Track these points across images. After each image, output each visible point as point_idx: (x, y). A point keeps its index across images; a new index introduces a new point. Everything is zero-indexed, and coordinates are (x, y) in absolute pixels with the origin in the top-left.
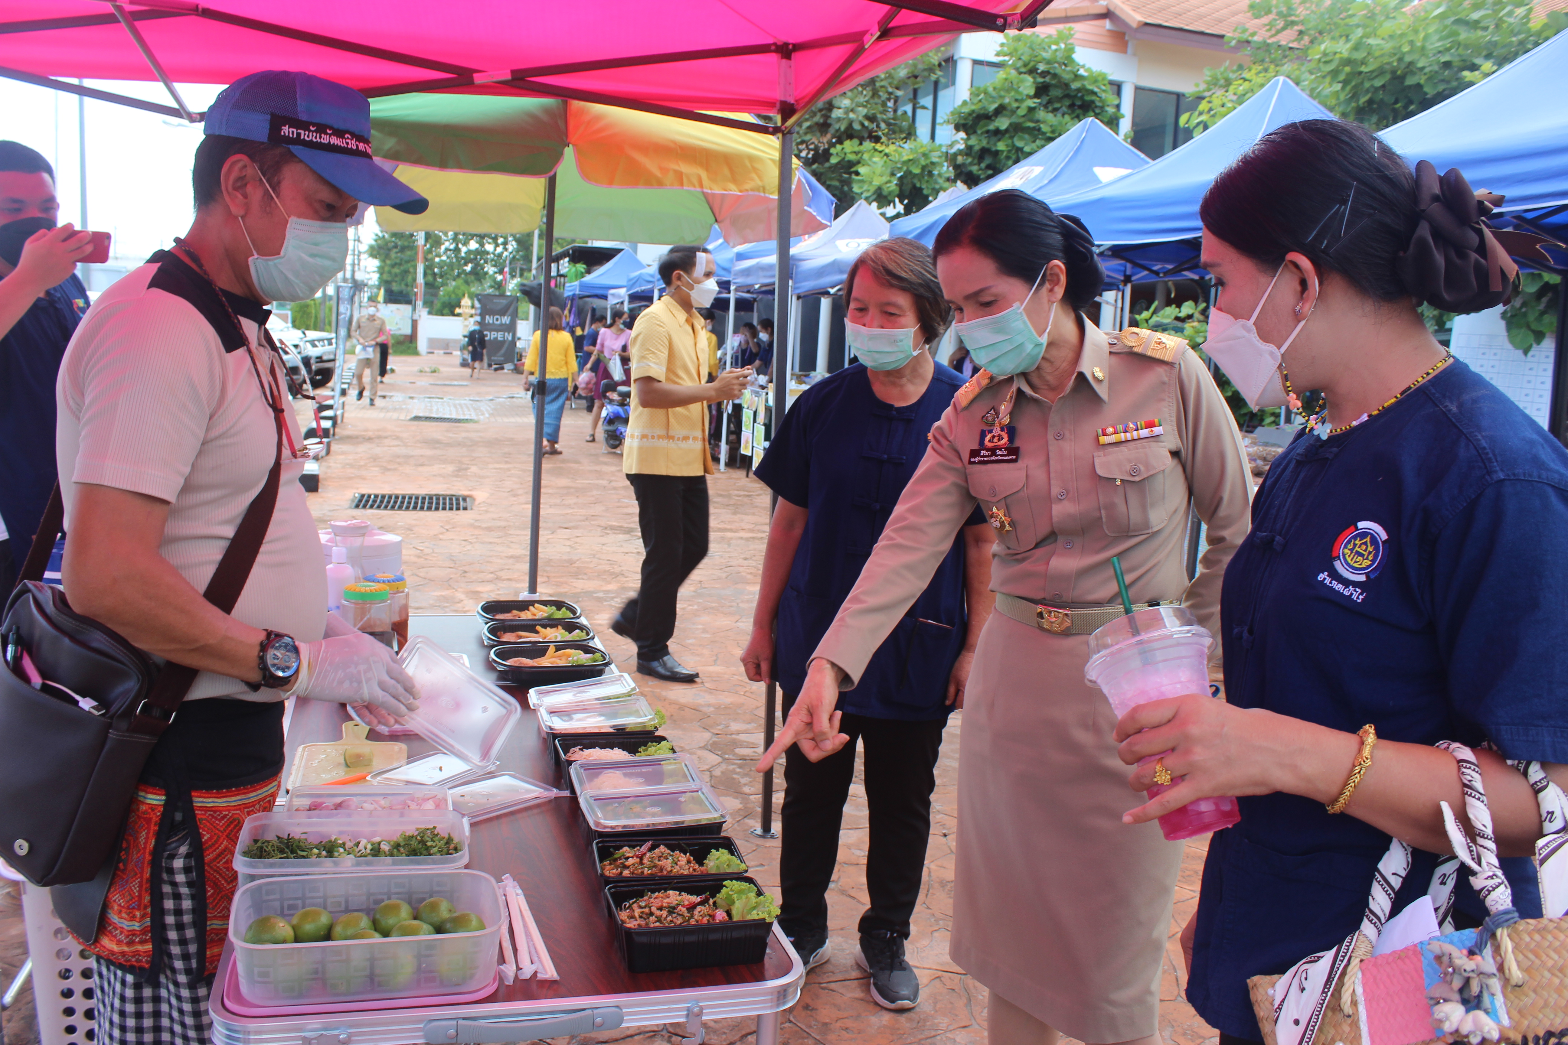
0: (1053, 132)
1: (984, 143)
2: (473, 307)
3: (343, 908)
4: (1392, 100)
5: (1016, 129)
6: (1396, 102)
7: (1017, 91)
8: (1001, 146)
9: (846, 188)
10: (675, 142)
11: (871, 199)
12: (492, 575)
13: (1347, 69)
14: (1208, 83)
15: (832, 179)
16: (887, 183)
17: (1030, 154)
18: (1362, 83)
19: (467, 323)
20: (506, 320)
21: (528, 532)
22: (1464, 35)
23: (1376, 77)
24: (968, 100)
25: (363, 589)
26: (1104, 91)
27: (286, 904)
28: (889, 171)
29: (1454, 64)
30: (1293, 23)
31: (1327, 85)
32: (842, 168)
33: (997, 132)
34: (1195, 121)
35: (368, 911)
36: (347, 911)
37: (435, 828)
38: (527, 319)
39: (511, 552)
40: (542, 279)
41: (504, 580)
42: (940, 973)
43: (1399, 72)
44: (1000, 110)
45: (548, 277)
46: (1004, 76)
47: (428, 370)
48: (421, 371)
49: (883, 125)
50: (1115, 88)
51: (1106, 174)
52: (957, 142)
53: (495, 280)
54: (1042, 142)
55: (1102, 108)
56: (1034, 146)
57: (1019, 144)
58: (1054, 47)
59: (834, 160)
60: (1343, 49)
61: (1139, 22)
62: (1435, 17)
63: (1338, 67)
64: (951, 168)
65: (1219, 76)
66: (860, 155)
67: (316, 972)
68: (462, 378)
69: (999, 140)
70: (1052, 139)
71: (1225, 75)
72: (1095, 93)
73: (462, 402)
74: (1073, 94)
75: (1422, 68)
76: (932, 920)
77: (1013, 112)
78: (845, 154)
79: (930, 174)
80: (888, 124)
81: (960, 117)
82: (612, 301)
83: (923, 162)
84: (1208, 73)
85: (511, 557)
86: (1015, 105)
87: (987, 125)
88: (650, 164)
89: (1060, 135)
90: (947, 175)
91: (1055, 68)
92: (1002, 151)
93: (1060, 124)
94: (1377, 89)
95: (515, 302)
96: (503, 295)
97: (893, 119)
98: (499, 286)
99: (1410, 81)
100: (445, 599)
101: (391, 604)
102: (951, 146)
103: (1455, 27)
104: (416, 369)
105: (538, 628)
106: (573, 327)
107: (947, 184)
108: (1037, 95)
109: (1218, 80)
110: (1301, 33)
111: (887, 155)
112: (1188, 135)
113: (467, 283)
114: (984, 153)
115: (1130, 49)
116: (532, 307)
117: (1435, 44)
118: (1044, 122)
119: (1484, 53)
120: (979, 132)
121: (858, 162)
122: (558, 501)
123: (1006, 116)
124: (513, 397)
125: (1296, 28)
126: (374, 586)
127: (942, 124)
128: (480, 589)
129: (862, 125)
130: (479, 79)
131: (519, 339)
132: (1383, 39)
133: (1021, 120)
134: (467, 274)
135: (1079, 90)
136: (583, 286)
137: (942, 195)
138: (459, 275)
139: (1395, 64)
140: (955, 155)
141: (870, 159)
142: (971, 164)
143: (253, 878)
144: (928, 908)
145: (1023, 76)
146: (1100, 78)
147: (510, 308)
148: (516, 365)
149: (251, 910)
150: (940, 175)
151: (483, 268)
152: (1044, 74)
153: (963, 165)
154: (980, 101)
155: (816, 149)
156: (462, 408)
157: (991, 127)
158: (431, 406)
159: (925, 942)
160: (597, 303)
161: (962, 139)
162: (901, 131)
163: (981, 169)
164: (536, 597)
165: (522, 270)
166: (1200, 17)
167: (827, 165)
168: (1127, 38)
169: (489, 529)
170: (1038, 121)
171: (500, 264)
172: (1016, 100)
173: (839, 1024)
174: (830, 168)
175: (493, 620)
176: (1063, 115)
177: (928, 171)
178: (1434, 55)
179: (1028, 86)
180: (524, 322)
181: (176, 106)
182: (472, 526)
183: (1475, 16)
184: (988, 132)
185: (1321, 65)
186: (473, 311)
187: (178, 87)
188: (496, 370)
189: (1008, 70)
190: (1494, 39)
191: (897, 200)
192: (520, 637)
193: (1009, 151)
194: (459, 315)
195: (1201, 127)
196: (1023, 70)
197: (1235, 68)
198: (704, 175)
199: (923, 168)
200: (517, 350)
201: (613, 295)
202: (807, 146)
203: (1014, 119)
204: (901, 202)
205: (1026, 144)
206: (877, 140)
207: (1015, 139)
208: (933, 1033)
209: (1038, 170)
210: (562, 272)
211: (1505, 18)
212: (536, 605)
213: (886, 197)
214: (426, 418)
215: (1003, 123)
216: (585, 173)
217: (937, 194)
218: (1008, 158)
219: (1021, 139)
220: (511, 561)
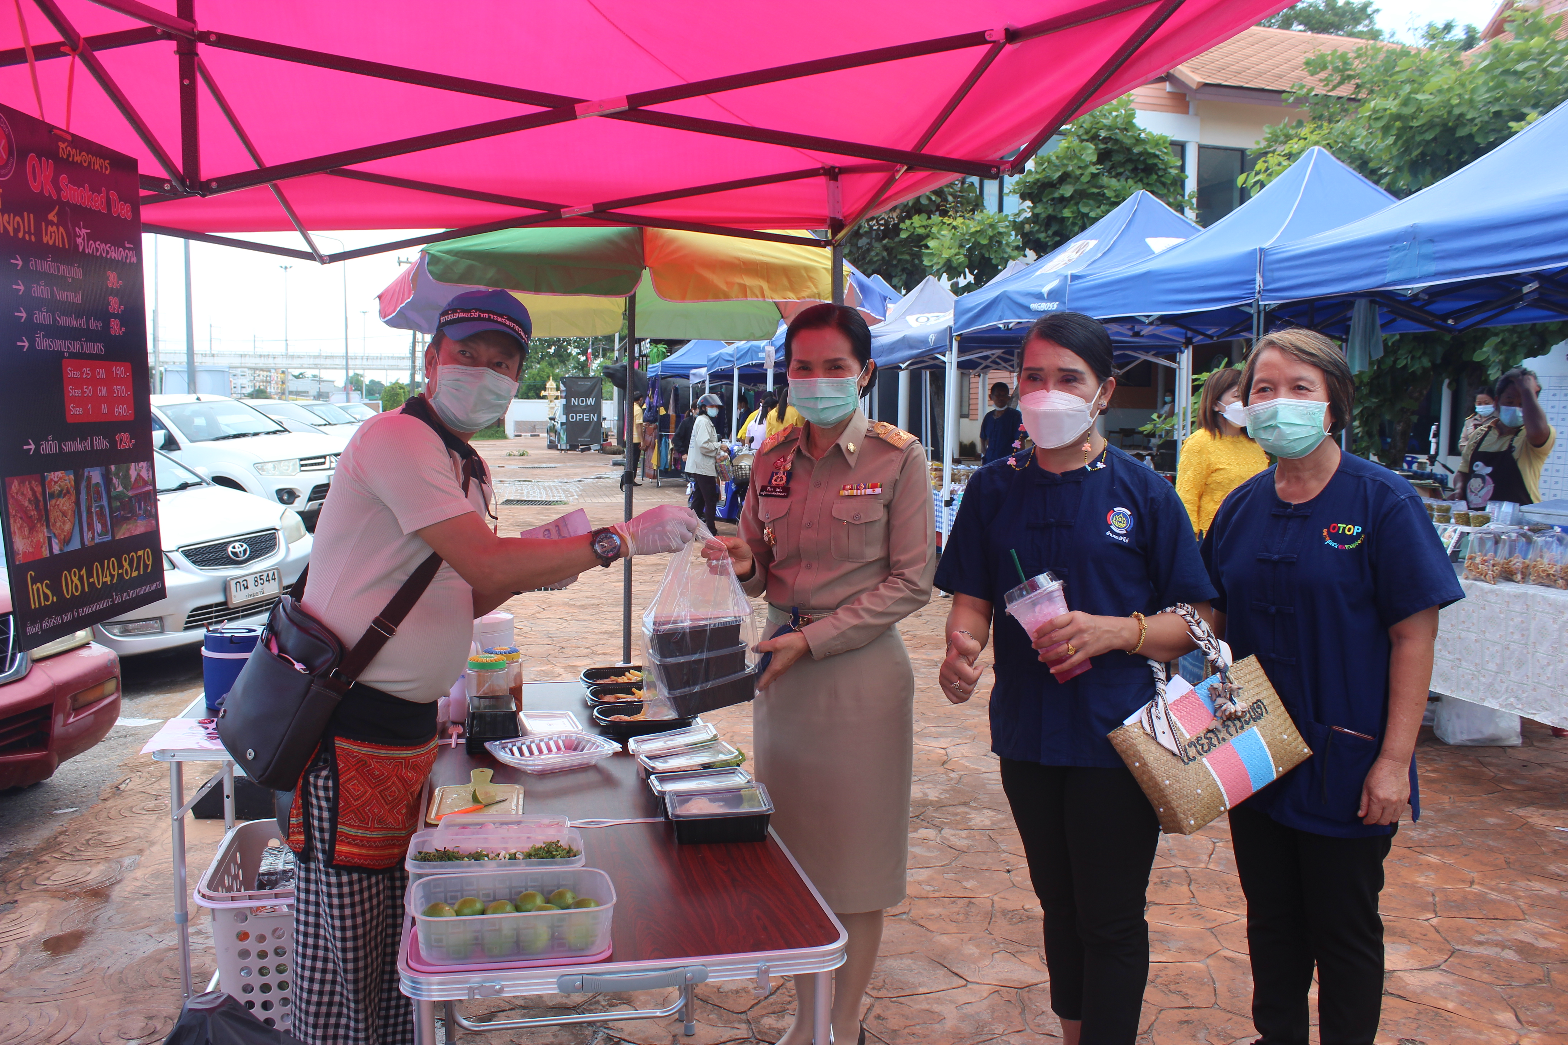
0: (1117, 196)
1: (1050, 211)
2: (558, 389)
3: (491, 898)
4: (1445, 153)
5: (1081, 195)
6: (1449, 153)
7: (1079, 158)
8: (1067, 213)
9: (917, 261)
10: (738, 259)
11: (941, 272)
12: (588, 650)
13: (1398, 124)
14: (1268, 140)
15: (902, 253)
16: (956, 255)
17: (1096, 220)
18: (1413, 137)
19: (552, 405)
20: (591, 401)
21: (621, 609)
22: (1511, 85)
23: (1426, 131)
24: (1033, 170)
25: (484, 660)
26: (1165, 153)
27: (449, 895)
28: (957, 243)
29: (1504, 114)
30: (1350, 77)
31: (1379, 141)
32: (912, 242)
33: (1062, 199)
34: (1252, 180)
35: (511, 900)
36: (494, 900)
37: (558, 841)
38: (612, 399)
39: (605, 628)
40: (625, 361)
41: (599, 654)
42: (998, 988)
43: (1450, 124)
44: (1065, 178)
45: (632, 358)
46: (1066, 145)
47: (517, 453)
48: (510, 455)
49: (950, 198)
50: (1179, 148)
51: (1158, 244)
52: (1024, 210)
53: (578, 361)
54: (1107, 207)
55: (1165, 170)
56: (1099, 211)
57: (1085, 210)
58: (1114, 114)
59: (903, 235)
60: (1392, 105)
61: (1199, 83)
62: (1481, 70)
63: (1388, 122)
64: (1019, 237)
65: (1280, 133)
66: (928, 229)
67: (477, 939)
68: (550, 460)
69: (1065, 207)
70: (1117, 204)
71: (1285, 131)
72: (1157, 156)
73: (552, 484)
74: (1135, 158)
75: (1472, 120)
76: (994, 944)
77: (1078, 178)
78: (915, 228)
79: (1000, 243)
80: (955, 196)
81: (1025, 186)
82: (693, 380)
83: (990, 232)
84: (1267, 131)
85: (605, 633)
86: (1078, 172)
87: (1052, 193)
88: (718, 280)
89: (1124, 199)
90: (1015, 244)
91: (1116, 133)
92: (1069, 218)
93: (1124, 188)
94: (1428, 143)
95: (599, 383)
96: (586, 377)
97: (960, 192)
98: (583, 367)
99: (1462, 132)
100: (545, 673)
101: (507, 672)
102: (1018, 215)
103: (1502, 78)
104: (505, 453)
105: (634, 690)
106: (657, 407)
107: (1015, 253)
108: (1100, 161)
109: (1277, 136)
110: (1358, 86)
111: (955, 228)
112: (1244, 195)
113: (551, 365)
114: (1050, 220)
115: (1191, 110)
116: (616, 389)
117: (1483, 96)
118: (1108, 187)
119: (1532, 102)
120: (1045, 200)
121: (928, 236)
122: (648, 578)
123: (1070, 183)
124: (600, 478)
125: (1353, 82)
126: (494, 657)
127: (1008, 194)
128: (577, 663)
129: (930, 199)
130: (566, 214)
131: (604, 419)
132: (1431, 94)
133: (1085, 187)
134: (550, 356)
135: (1140, 154)
136: (665, 367)
137: (1011, 263)
138: (542, 358)
139: (1445, 116)
140: (1023, 223)
141: (939, 232)
142: (1038, 231)
143: (420, 876)
144: (990, 934)
145: (1085, 143)
146: (1161, 142)
147: (595, 390)
148: (602, 445)
149: (423, 900)
150: (1008, 244)
151: (566, 350)
152: (1106, 140)
153: (1031, 232)
154: (1044, 170)
155: (886, 224)
156: (551, 490)
157: (1056, 195)
158: (522, 490)
159: (986, 962)
160: (679, 382)
161: (1028, 207)
162: (969, 203)
163: (1048, 236)
164: (631, 665)
165: (604, 350)
166: (1260, 74)
167: (897, 239)
168: (1187, 99)
169: (583, 607)
170: (1102, 187)
171: (583, 345)
172: (1080, 167)
173: (907, 1030)
174: (900, 242)
175: (594, 684)
176: (1126, 180)
177: (996, 240)
178: (1484, 106)
179: (1090, 153)
180: (609, 402)
181: (309, 250)
182: (567, 604)
183: (1520, 67)
184: (1053, 199)
185: (1372, 122)
186: (558, 393)
187: (314, 235)
188: (583, 450)
189: (1070, 139)
190: (1541, 88)
191: (967, 270)
192: (619, 698)
193: (1075, 218)
194: (544, 397)
195: (1258, 186)
196: (1085, 137)
197: (1294, 124)
198: (765, 286)
199: (991, 238)
200: (603, 431)
201: (694, 374)
202: (877, 222)
203: (1078, 186)
204: (971, 273)
205: (1091, 210)
206: (944, 213)
207: (1080, 205)
208: (990, 1037)
209: (1092, 243)
210: (644, 352)
211: (1549, 69)
212: (631, 671)
213: (956, 268)
214: (518, 501)
215: (1067, 191)
216: (661, 290)
217: (1006, 264)
218: (1074, 224)
219: (1086, 205)
220: (605, 636)
